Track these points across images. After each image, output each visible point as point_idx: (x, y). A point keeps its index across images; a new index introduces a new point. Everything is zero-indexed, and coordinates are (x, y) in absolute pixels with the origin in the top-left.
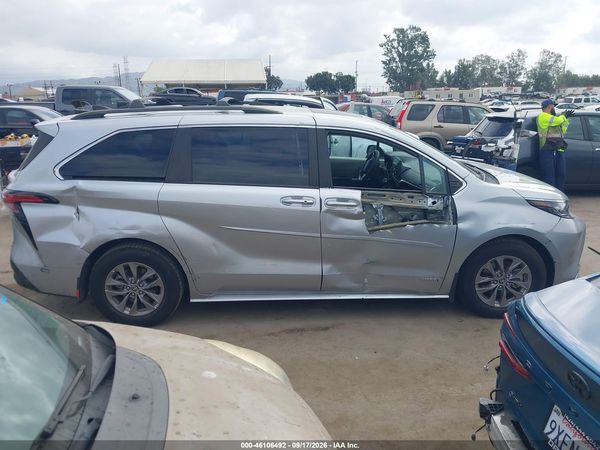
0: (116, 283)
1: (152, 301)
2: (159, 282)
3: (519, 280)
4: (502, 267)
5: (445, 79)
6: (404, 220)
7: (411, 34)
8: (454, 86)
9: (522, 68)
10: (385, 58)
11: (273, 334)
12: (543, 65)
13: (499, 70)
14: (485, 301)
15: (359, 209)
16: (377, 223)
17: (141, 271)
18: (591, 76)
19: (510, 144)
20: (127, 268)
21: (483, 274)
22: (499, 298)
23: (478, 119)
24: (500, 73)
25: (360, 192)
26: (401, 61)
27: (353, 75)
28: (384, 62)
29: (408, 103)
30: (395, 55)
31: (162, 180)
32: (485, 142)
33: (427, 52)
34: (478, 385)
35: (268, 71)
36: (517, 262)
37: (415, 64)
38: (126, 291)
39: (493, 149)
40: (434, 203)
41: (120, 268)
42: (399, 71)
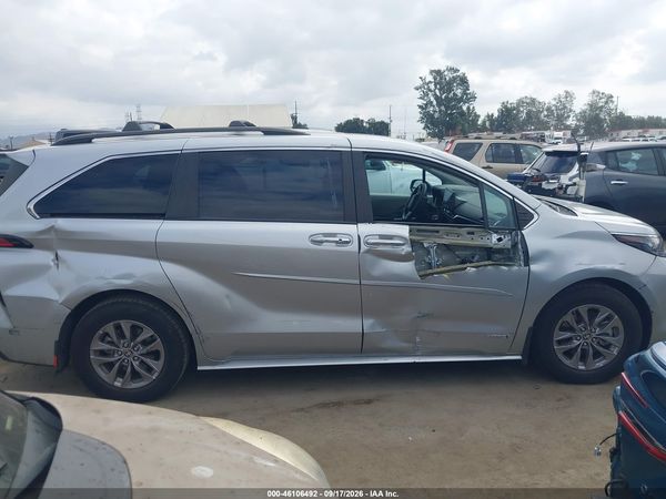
0: (105, 347)
1: (150, 369)
2: (158, 345)
3: (608, 335)
4: (586, 319)
5: (487, 124)
6: (463, 262)
7: (449, 76)
8: (497, 131)
9: (571, 111)
10: (421, 102)
11: (302, 409)
12: (593, 106)
13: (546, 113)
14: (567, 362)
15: (407, 249)
16: (430, 266)
17: (135, 331)
18: (646, 117)
19: (574, 180)
20: (118, 328)
21: (563, 329)
22: (583, 358)
23: (531, 159)
24: (547, 116)
25: (407, 227)
26: (439, 104)
27: (387, 121)
28: (420, 107)
29: (452, 142)
30: (432, 99)
31: (162, 216)
32: (546, 179)
33: (467, 94)
34: (571, 472)
35: (294, 118)
36: (605, 312)
37: (454, 107)
38: (116, 357)
39: (556, 186)
40: (500, 240)
41: (110, 328)
42: (436, 115)
